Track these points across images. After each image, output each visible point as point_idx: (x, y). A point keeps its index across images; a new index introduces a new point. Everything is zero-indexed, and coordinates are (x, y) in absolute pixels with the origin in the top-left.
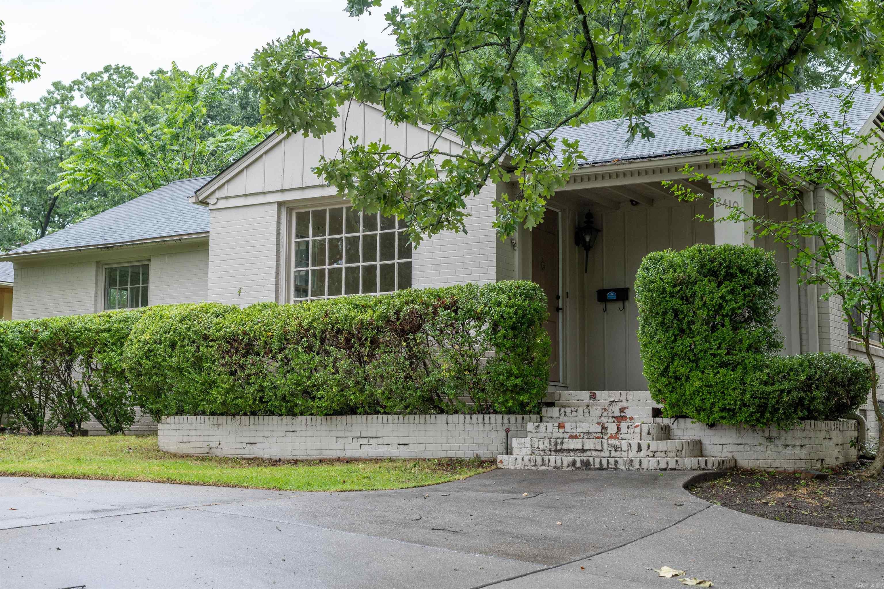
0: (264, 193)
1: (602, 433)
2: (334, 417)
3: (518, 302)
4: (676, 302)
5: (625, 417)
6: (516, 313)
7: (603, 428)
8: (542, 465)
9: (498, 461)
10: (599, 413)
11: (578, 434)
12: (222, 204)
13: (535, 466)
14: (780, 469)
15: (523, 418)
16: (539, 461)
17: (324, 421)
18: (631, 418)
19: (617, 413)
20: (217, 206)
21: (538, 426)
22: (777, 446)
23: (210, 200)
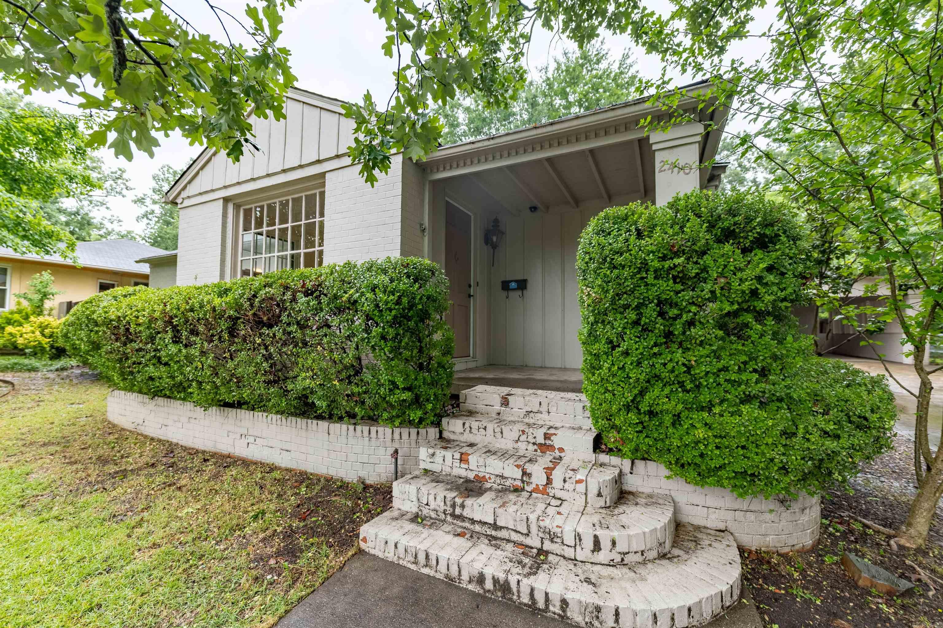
0: (213, 190)
1: (523, 482)
2: (226, 409)
3: (402, 286)
4: (667, 286)
5: (552, 446)
6: (398, 302)
7: (524, 473)
8: (426, 566)
9: (361, 537)
10: (515, 435)
11: (487, 476)
12: (187, 203)
13: (416, 563)
14: (797, 547)
15: (418, 433)
17: (218, 411)
18: (561, 450)
19: (540, 440)
20: (184, 205)
21: (433, 455)
22: (794, 513)
23: (179, 201)
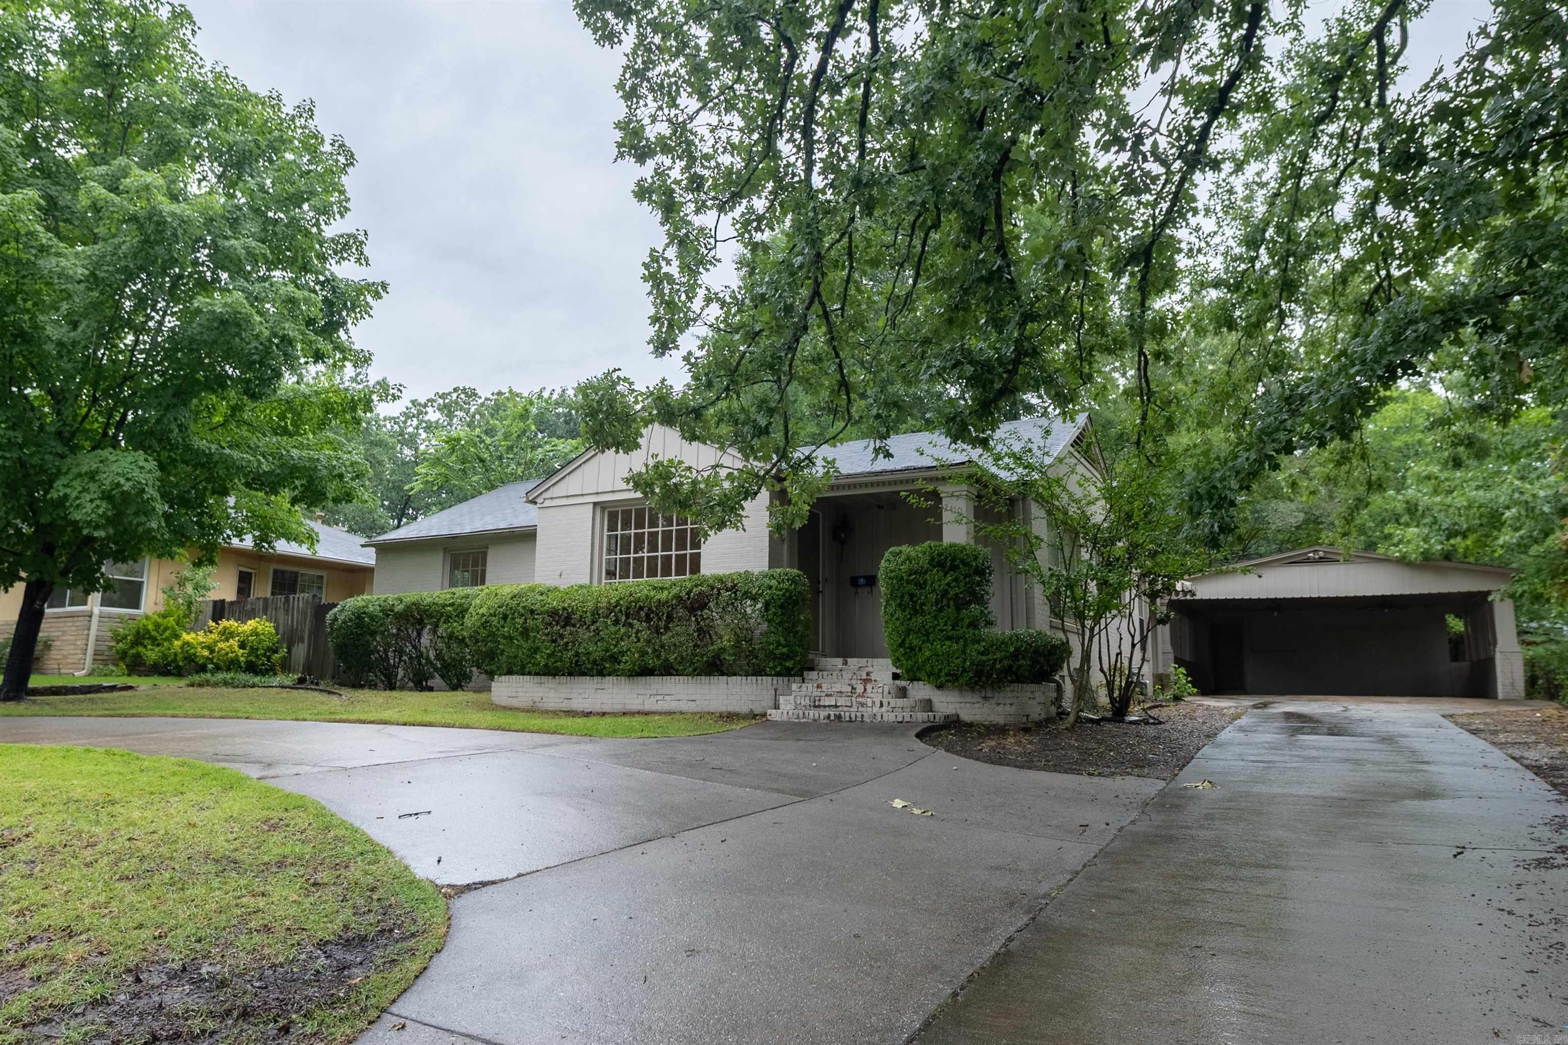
0: (582, 495)
1: (852, 693)
3: (786, 587)
4: (911, 587)
5: (871, 679)
6: (784, 595)
7: (853, 688)
8: (803, 718)
9: (768, 714)
10: (850, 676)
11: (833, 694)
12: (548, 504)
13: (798, 719)
14: (993, 723)
15: (789, 680)
16: (801, 715)
17: (627, 681)
18: (875, 681)
19: (864, 677)
20: (545, 505)
21: (801, 687)
22: (992, 704)
23: (539, 500)
